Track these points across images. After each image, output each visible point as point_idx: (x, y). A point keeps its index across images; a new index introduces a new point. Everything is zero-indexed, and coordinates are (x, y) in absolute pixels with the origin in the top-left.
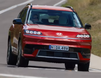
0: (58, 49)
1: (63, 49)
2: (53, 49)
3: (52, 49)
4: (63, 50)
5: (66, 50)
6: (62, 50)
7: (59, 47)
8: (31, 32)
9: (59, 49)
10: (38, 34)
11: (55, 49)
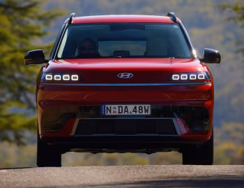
0: (123, 114)
1: (136, 112)
2: (112, 114)
3: (109, 113)
4: (138, 113)
5: (144, 113)
6: (134, 113)
7: (126, 107)
8: (57, 77)
9: (126, 113)
10: (73, 79)
11: (117, 114)
